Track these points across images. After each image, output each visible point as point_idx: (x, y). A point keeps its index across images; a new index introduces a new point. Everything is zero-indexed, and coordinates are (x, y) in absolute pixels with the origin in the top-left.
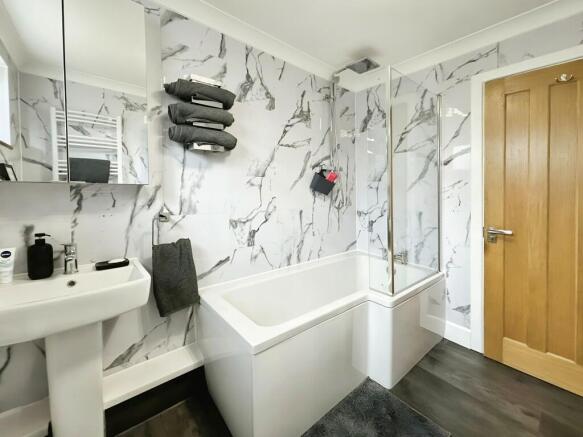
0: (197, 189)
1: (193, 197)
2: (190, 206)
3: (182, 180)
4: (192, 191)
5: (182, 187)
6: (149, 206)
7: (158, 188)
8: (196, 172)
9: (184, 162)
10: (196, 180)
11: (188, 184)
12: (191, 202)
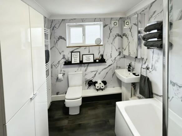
0: (157, 62)
1: (155, 65)
2: (154, 68)
3: (153, 58)
4: (155, 63)
5: (152, 61)
6: (145, 64)
7: (147, 59)
8: (157, 56)
9: (153, 52)
10: (157, 59)
11: (154, 60)
12: (155, 66)
